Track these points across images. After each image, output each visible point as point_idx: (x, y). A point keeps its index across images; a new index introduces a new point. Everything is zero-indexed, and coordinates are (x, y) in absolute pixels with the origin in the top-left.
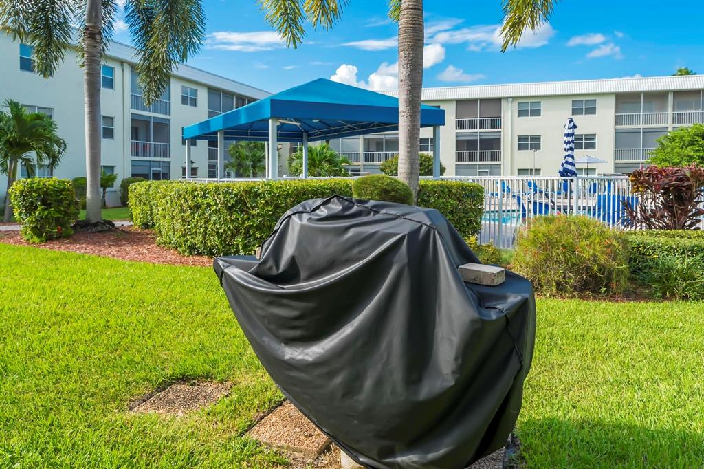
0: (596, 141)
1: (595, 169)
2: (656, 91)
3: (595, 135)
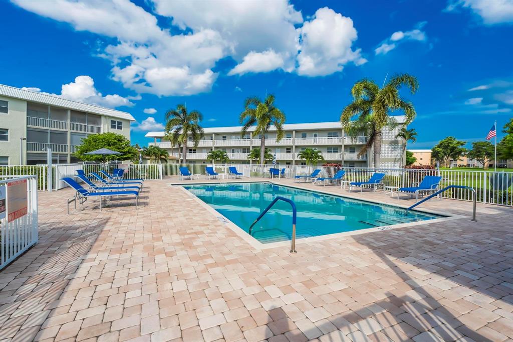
0: (9, 134)
1: (8, 157)
2: (58, 106)
3: (7, 130)
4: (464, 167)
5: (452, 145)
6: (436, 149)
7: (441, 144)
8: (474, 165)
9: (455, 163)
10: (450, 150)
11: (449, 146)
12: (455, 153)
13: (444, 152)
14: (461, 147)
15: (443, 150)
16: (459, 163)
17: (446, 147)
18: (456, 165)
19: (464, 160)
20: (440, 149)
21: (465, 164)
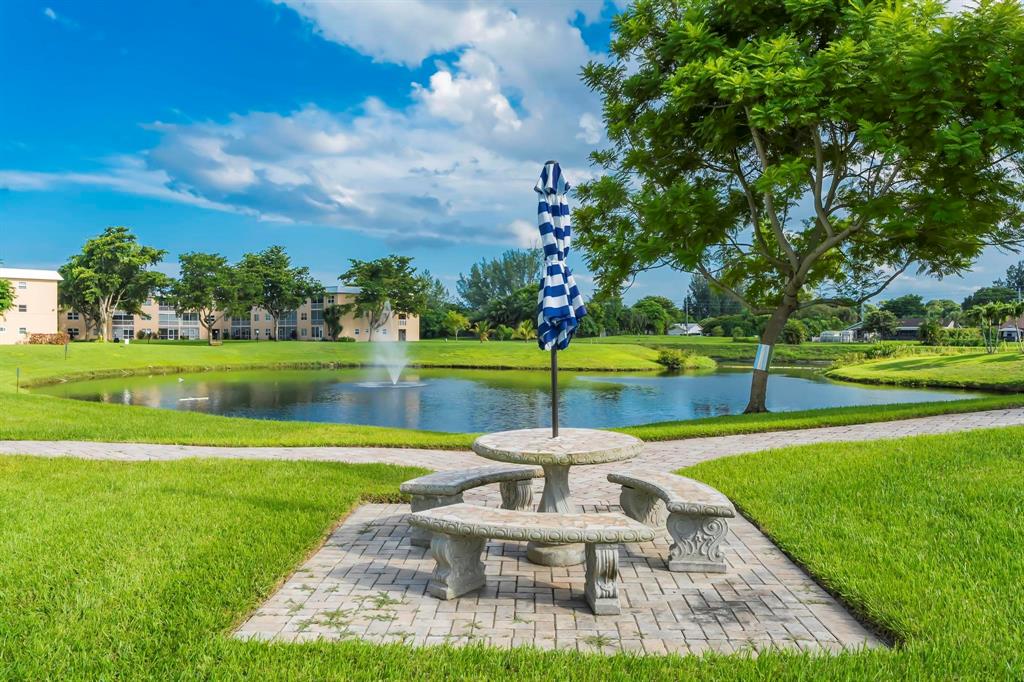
4: (151, 340)
5: (126, 259)
6: (75, 271)
7: (91, 253)
8: (176, 331)
9: (128, 327)
10: (122, 275)
11: (116, 261)
12: (132, 290)
13: (101, 285)
14: (150, 268)
15: (98, 276)
16: (138, 324)
17: (108, 265)
18: (132, 332)
19: (153, 314)
20: (89, 273)
21: (155, 330)
